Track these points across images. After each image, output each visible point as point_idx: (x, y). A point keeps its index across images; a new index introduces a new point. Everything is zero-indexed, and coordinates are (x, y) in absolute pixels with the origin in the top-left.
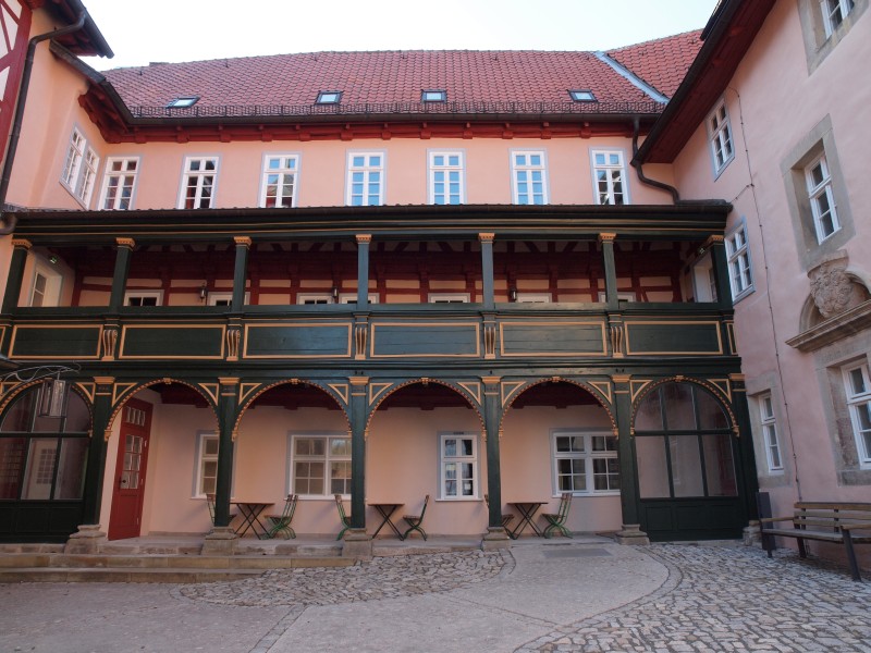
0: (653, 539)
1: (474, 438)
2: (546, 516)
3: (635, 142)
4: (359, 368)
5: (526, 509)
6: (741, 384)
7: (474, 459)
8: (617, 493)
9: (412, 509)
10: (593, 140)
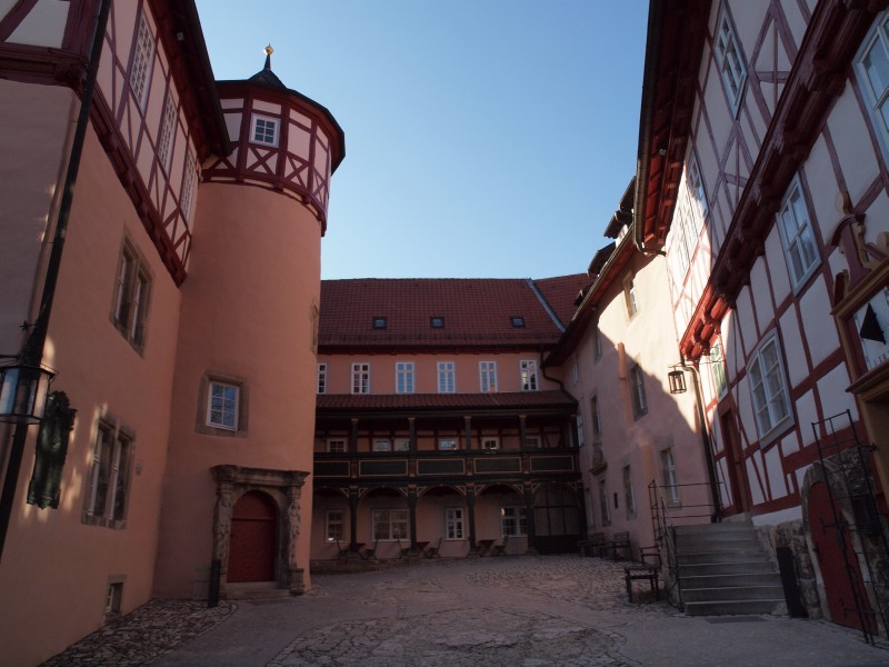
0: (541, 554)
1: (462, 510)
2: (497, 547)
3: (542, 356)
4: (412, 481)
5: (487, 543)
6: (582, 484)
7: (462, 520)
8: (526, 536)
9: (433, 544)
10: (521, 355)
